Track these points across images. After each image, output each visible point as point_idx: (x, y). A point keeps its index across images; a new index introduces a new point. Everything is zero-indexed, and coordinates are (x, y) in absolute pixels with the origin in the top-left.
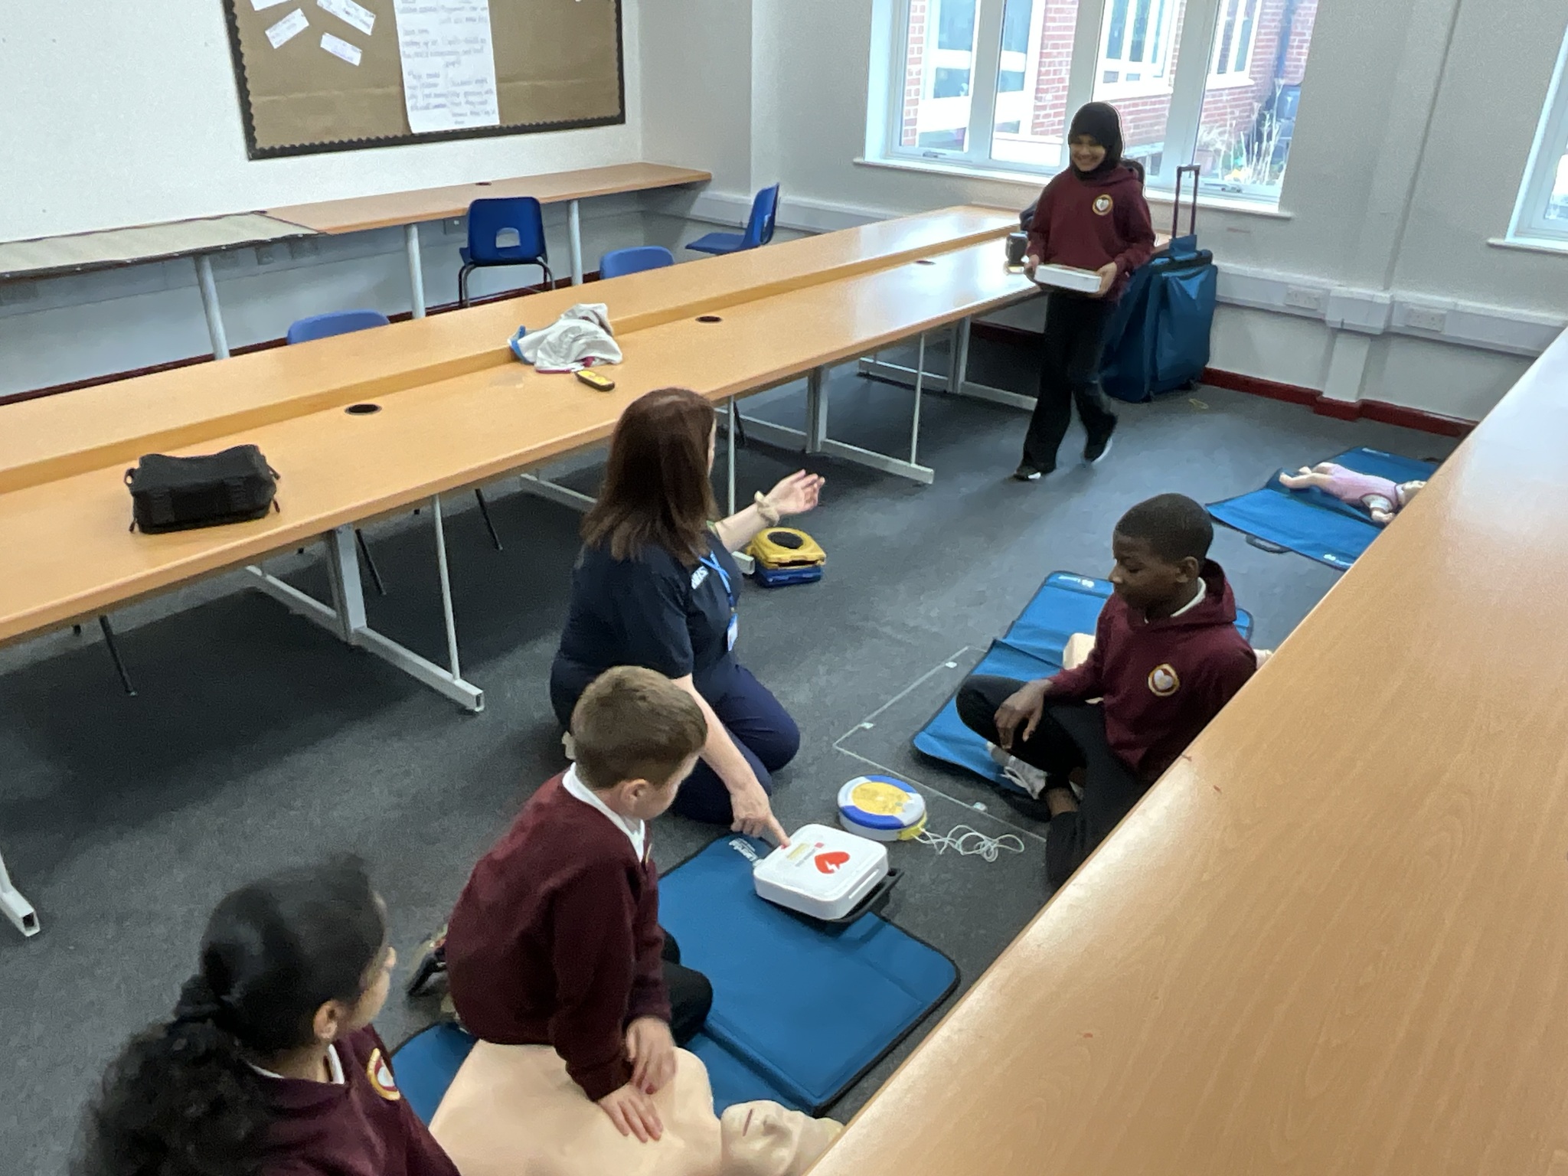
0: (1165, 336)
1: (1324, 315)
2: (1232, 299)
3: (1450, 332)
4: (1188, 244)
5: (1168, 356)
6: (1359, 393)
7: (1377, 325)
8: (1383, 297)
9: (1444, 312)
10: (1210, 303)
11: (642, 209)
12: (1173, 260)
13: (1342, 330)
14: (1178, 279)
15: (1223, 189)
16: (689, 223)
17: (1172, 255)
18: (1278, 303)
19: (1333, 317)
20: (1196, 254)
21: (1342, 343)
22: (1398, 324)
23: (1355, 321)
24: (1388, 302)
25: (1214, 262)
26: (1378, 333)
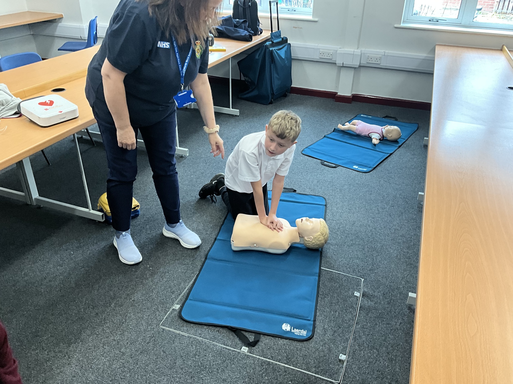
0: (275, 75)
1: (336, 61)
2: (297, 57)
3: (384, 64)
4: (278, 35)
5: (277, 83)
6: (351, 92)
7: (356, 63)
8: (358, 52)
9: (381, 56)
10: (290, 59)
11: (32, 33)
12: (273, 42)
13: (343, 67)
14: (276, 51)
15: (289, 10)
16: (56, 38)
17: (272, 40)
18: (316, 57)
19: (339, 62)
20: (281, 39)
21: (343, 72)
22: (364, 62)
23: (348, 62)
24: (360, 54)
25: (288, 42)
26: (357, 67)
